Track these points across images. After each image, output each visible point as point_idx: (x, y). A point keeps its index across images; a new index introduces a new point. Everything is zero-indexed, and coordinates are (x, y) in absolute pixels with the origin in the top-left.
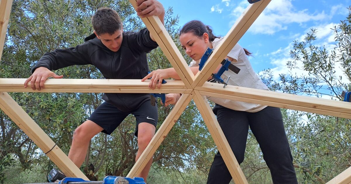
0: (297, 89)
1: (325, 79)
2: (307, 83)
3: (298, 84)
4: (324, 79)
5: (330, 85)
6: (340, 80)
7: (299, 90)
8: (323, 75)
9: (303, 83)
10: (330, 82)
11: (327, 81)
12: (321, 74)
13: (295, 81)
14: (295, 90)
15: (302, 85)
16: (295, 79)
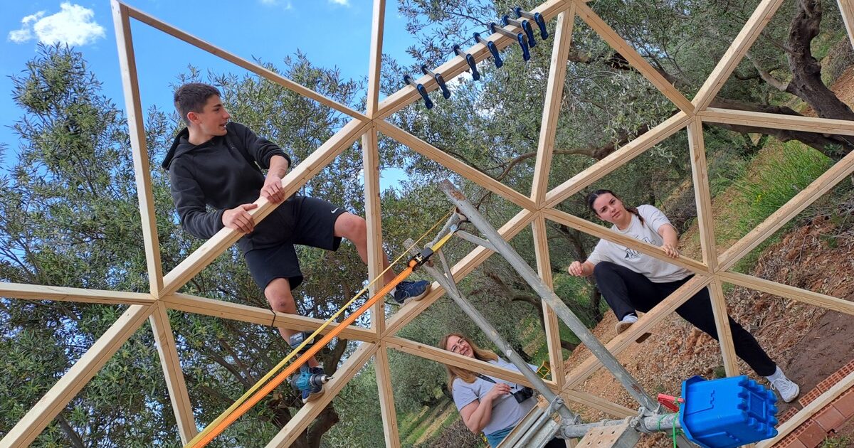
0: (442, 54)
1: (463, 16)
2: (446, 37)
3: (439, 47)
4: (461, 17)
5: (474, 19)
6: (480, 5)
7: (445, 53)
8: (457, 12)
9: (442, 42)
10: (471, 15)
11: (467, 17)
12: (454, 13)
13: (431, 45)
14: (441, 58)
15: (443, 45)
16: (429, 43)
